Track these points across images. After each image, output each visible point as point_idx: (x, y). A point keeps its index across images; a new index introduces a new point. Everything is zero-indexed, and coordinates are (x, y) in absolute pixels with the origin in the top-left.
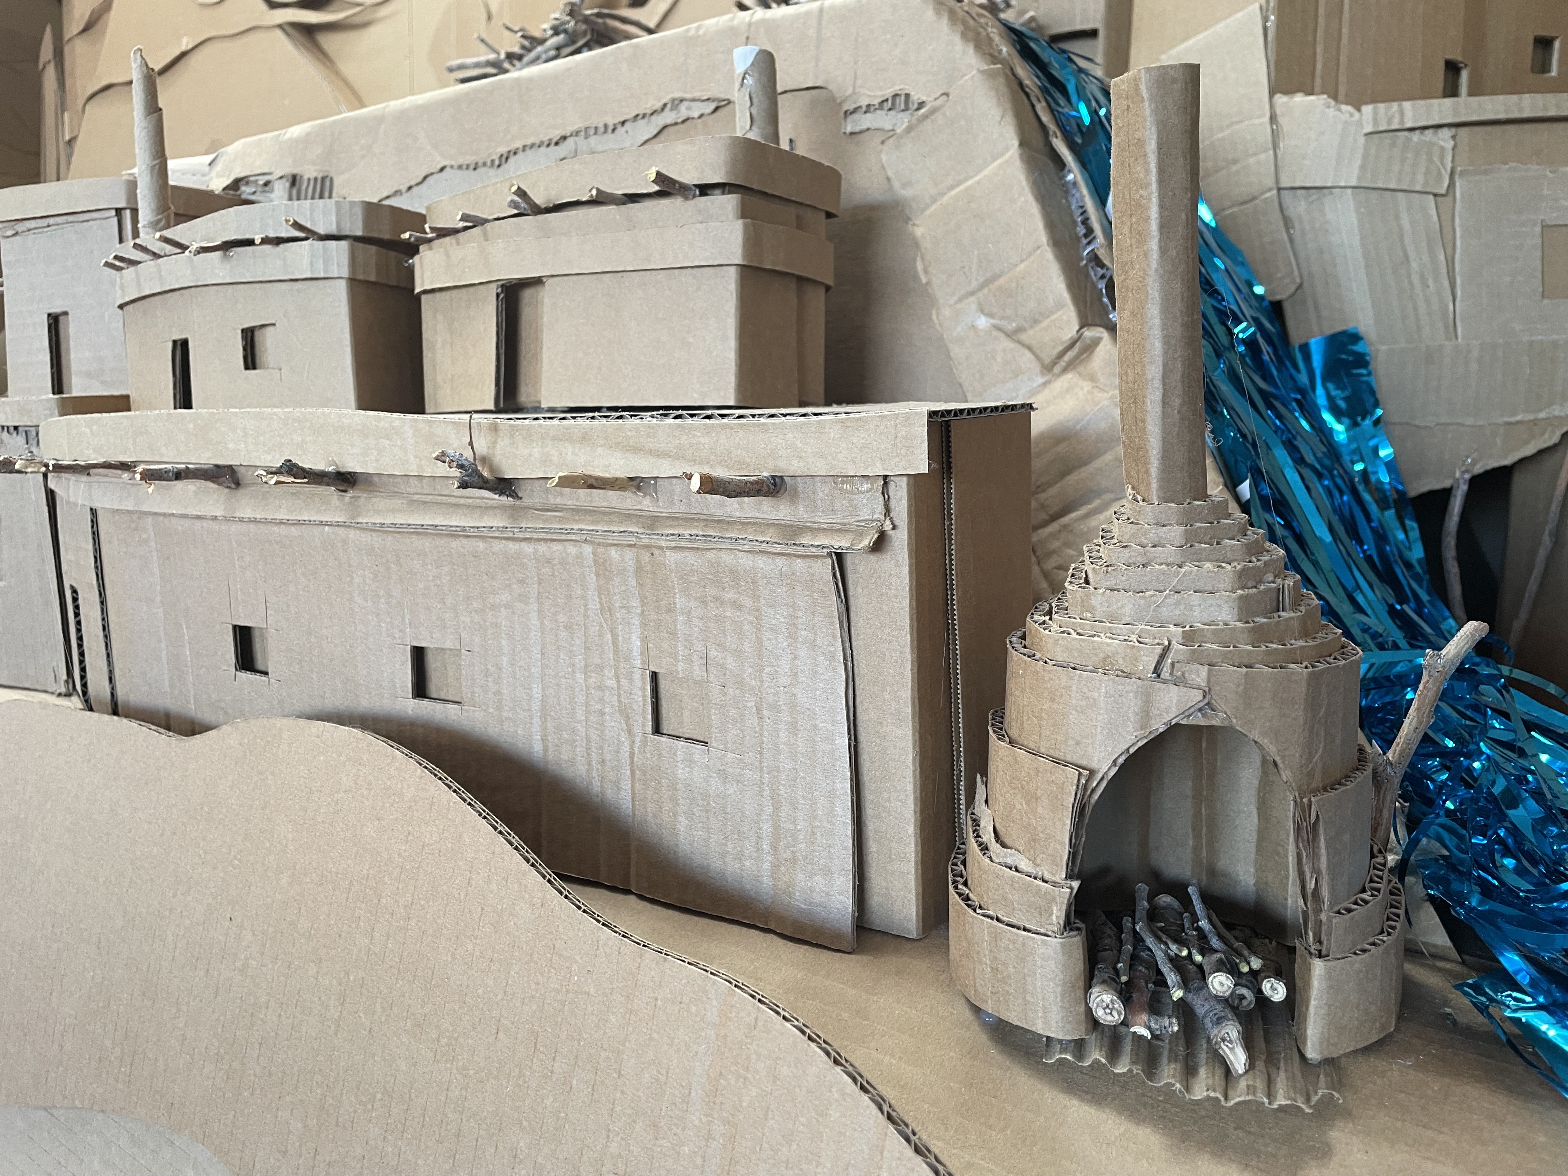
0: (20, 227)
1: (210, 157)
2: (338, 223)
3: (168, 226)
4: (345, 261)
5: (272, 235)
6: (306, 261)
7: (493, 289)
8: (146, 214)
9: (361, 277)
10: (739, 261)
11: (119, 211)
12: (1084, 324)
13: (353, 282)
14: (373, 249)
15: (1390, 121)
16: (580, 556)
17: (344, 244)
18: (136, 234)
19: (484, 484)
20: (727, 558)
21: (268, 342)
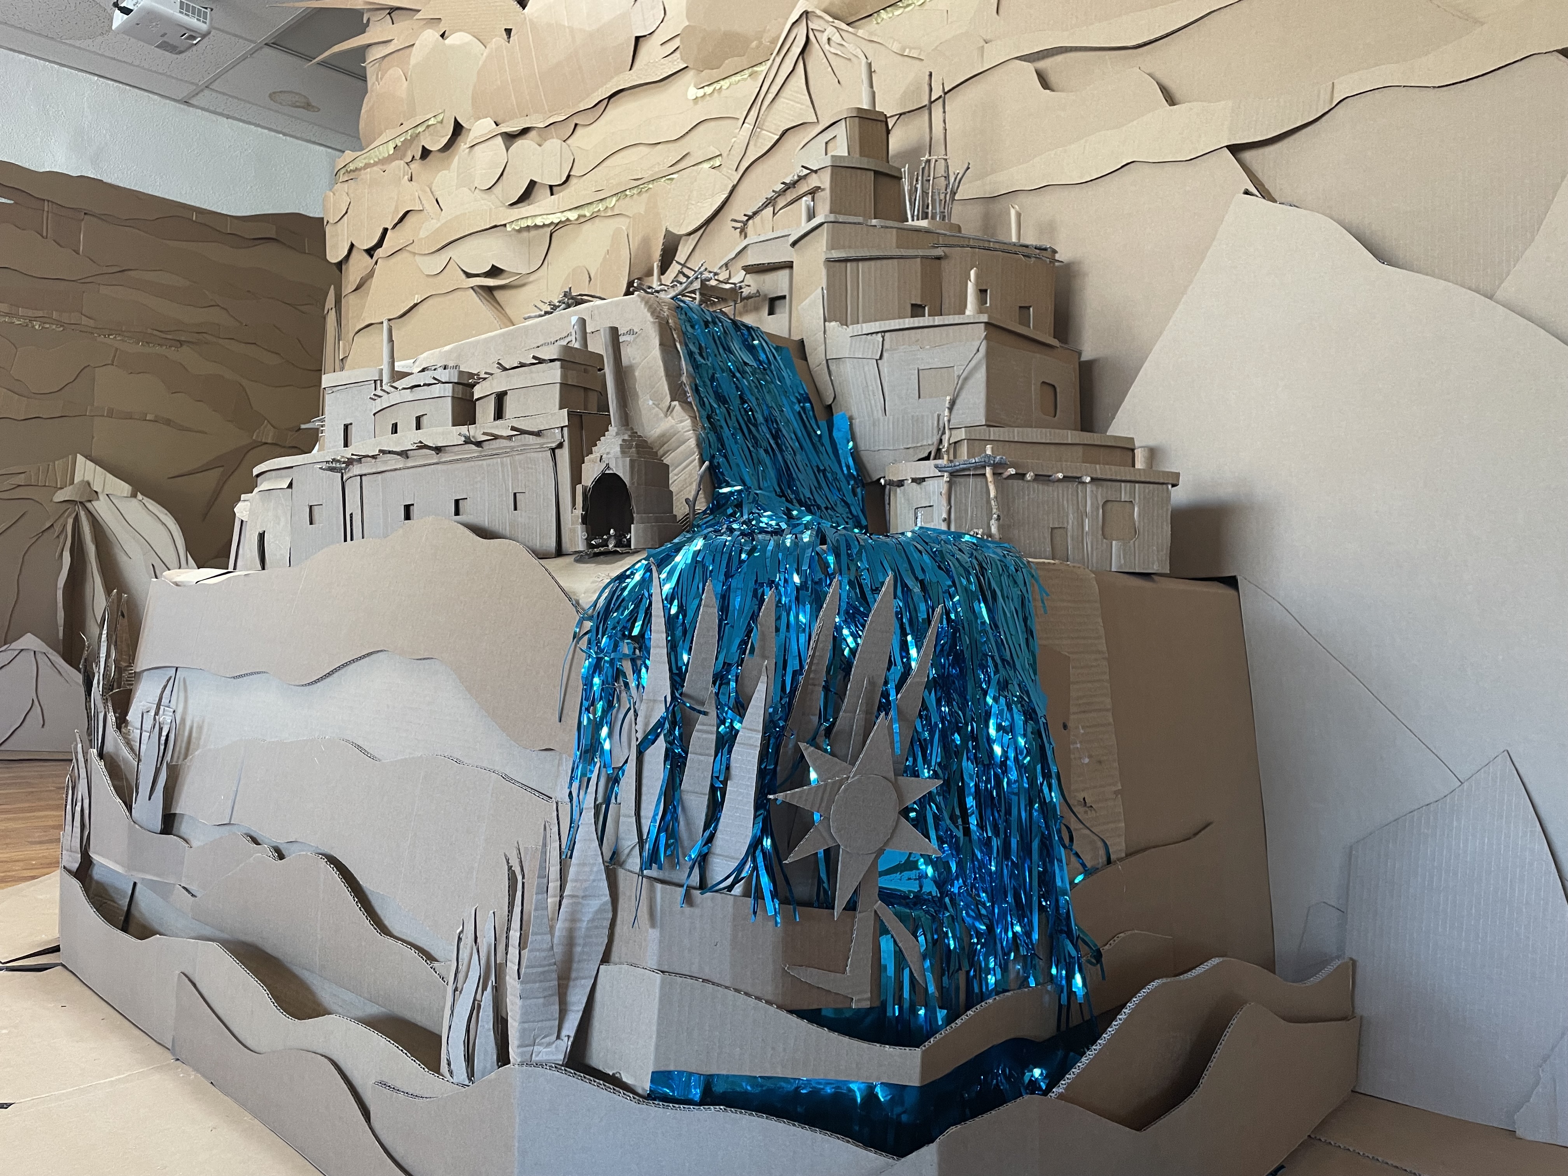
0: (335, 389)
1: (414, 360)
2: (449, 378)
3: (394, 382)
4: (451, 391)
5: (427, 382)
6: (437, 391)
7: (494, 396)
8: (385, 379)
9: (456, 396)
10: (559, 381)
11: (375, 381)
12: (672, 400)
13: (453, 397)
14: (461, 386)
15: (858, 332)
16: (497, 463)
17: (451, 385)
18: (381, 386)
19: (472, 443)
20: (529, 455)
21: (424, 421)
